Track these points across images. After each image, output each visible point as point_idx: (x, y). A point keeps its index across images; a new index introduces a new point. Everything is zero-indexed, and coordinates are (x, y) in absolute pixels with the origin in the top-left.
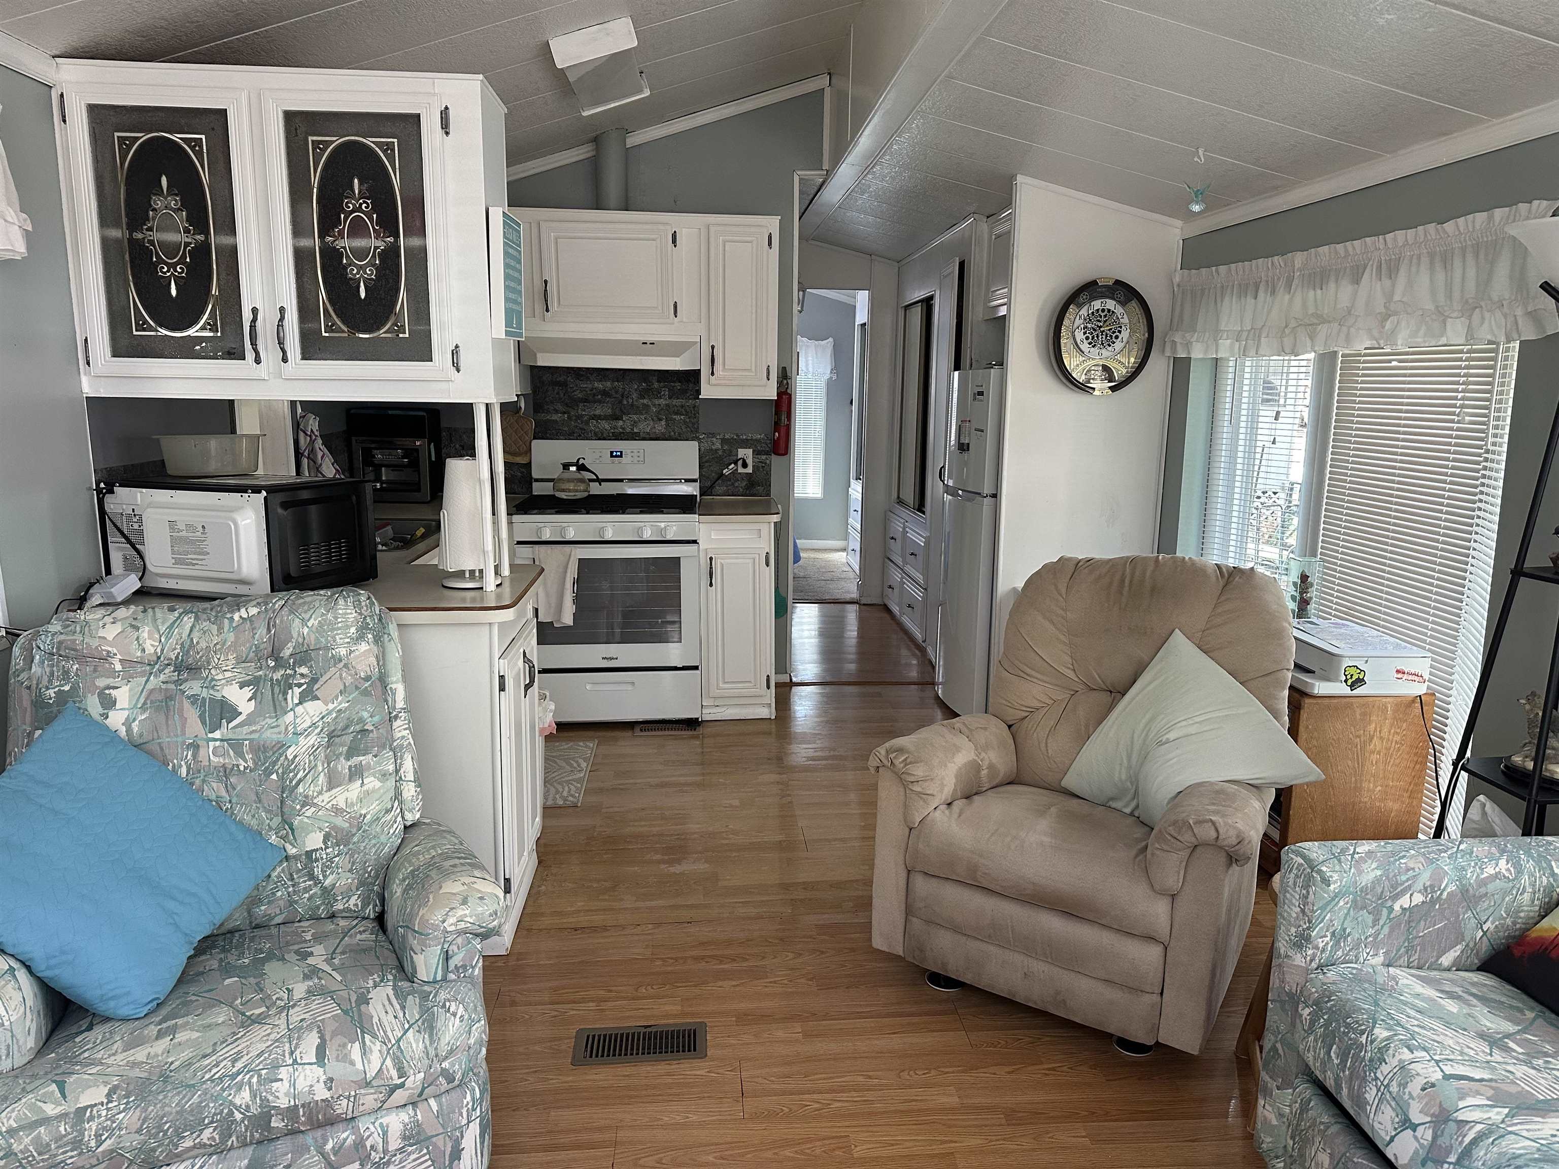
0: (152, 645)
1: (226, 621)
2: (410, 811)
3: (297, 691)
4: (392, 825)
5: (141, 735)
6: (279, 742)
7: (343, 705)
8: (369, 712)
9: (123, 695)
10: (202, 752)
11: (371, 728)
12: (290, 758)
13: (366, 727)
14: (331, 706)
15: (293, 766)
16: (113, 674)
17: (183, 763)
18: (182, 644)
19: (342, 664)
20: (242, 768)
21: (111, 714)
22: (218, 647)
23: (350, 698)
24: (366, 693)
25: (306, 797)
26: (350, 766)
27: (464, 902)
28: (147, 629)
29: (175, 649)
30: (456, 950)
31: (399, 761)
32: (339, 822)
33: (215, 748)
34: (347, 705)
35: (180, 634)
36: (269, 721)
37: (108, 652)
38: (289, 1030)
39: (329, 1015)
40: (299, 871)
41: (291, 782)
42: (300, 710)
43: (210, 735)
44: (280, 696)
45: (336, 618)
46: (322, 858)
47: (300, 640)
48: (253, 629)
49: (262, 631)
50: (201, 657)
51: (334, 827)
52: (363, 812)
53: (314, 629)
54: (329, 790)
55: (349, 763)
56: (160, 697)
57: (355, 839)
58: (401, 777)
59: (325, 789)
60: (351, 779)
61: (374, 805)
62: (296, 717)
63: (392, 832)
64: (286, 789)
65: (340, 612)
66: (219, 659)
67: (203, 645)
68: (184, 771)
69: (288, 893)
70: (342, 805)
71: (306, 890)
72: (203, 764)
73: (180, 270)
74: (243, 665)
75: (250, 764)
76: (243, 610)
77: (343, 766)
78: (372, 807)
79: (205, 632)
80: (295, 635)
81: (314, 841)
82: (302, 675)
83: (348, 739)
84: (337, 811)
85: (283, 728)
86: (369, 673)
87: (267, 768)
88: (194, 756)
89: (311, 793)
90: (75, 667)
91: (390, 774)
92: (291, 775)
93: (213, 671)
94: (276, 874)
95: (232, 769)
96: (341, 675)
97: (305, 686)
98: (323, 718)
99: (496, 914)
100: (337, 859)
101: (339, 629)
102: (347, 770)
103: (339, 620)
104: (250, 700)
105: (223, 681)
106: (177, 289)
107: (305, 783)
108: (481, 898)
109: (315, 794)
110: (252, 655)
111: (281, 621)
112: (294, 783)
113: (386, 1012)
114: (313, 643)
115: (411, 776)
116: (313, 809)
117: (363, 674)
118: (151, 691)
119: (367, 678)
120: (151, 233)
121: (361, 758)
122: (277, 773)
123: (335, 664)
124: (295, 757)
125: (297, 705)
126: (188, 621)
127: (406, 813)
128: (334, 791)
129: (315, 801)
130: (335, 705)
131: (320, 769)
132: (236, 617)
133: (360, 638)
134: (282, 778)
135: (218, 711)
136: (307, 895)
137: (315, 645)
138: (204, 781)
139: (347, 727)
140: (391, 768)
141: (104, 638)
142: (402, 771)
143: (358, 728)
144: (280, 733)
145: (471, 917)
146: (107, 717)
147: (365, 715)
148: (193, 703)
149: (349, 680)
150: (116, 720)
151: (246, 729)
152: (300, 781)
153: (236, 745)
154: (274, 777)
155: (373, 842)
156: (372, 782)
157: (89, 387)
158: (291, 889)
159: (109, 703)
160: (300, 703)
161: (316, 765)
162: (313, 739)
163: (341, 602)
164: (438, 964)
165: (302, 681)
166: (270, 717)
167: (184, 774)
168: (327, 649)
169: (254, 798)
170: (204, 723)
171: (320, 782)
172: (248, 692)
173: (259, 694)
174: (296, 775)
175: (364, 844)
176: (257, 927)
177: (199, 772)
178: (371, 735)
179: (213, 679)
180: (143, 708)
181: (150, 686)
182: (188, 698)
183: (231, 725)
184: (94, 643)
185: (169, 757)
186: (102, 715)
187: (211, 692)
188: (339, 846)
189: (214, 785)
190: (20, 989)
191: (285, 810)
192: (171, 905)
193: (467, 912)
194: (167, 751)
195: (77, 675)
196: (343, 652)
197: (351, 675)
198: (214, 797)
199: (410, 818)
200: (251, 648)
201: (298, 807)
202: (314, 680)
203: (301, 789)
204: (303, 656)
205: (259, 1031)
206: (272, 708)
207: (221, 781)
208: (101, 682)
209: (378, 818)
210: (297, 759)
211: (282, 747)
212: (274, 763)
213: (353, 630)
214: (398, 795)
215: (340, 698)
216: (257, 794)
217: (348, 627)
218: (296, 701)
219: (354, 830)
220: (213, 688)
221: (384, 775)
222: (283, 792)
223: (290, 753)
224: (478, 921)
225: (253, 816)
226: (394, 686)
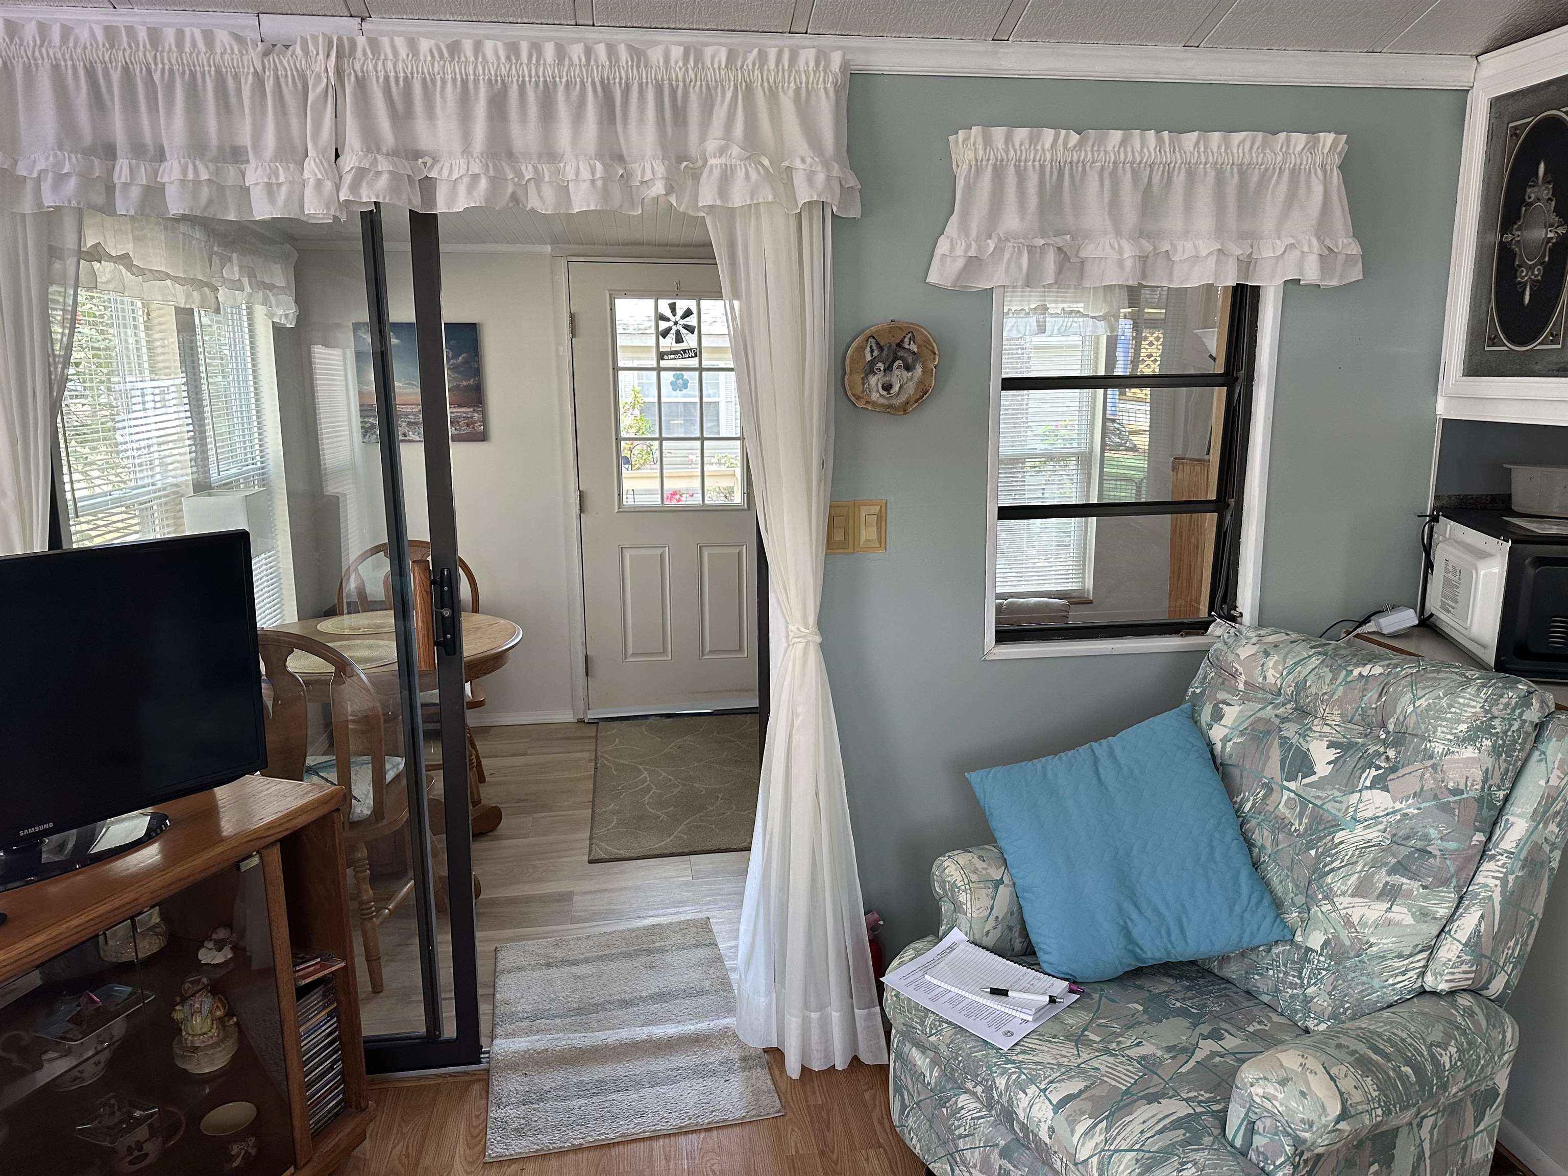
0: (1273, 676)
1: (1344, 672)
2: (1435, 974)
3: (1374, 772)
6: (1335, 820)
7: (1412, 810)
8: (1440, 832)
9: (1231, 714)
10: (1274, 796)
11: (1438, 853)
14: (1398, 806)
15: (1333, 851)
16: (1234, 691)
17: (1252, 798)
18: (1297, 683)
20: (1293, 829)
21: (1215, 726)
22: (1326, 697)
24: (1445, 808)
27: (1283, 1082)
28: (1276, 658)
30: (1261, 1131)
31: (1461, 910)
32: (1344, 934)
33: (1289, 798)
35: (1299, 673)
36: (1337, 793)
37: (1237, 670)
38: (1078, 1066)
41: (1324, 867)
42: (1367, 794)
43: (1285, 783)
45: (1450, 706)
46: (1314, 962)
48: (1364, 690)
49: (1373, 694)
51: (1337, 938)
52: (1372, 940)
53: (1419, 711)
54: (1353, 895)
55: (1388, 879)
56: (1261, 727)
57: (1348, 964)
58: (1450, 930)
59: (1350, 891)
60: (1380, 897)
62: (1360, 801)
63: (1391, 981)
64: (1318, 873)
65: (1461, 701)
66: (1324, 710)
67: (1314, 690)
69: (1278, 978)
70: (1355, 919)
71: (1293, 986)
72: (1268, 808)
73: (1536, 273)
74: (1350, 726)
75: (1302, 828)
76: (1369, 667)
77: (1382, 878)
78: (1384, 941)
79: (1319, 678)
80: (1398, 711)
81: (1316, 940)
82: (1388, 758)
83: (1404, 851)
85: (1344, 807)
86: (1462, 787)
87: (1311, 840)
88: (1265, 797)
93: (1315, 722)
95: (1286, 825)
96: (1423, 774)
98: (1387, 814)
100: (1324, 973)
101: (1445, 719)
102: (1381, 885)
103: (1453, 710)
104: (1329, 763)
105: (1317, 734)
106: (1531, 295)
107: (1335, 875)
109: (1339, 892)
110: (1357, 718)
111: (1395, 690)
112: (1327, 869)
114: (1412, 726)
115: (1463, 936)
116: (1329, 907)
117: (1451, 785)
118: (1260, 719)
119: (1456, 792)
120: (1519, 233)
121: (1405, 880)
122: (1317, 851)
124: (1341, 843)
126: (1315, 661)
129: (1335, 900)
131: (1359, 868)
132: (1356, 673)
133: (1470, 738)
135: (1298, 762)
136: (1290, 991)
138: (1259, 824)
139: (1408, 838)
140: (1443, 911)
141: (1239, 656)
142: (1456, 924)
143: (1420, 844)
144: (1339, 810)
146: (1211, 729)
147: (1433, 833)
148: (1281, 745)
150: (1217, 733)
151: (1313, 791)
152: (1332, 870)
153: (1304, 802)
154: (1313, 852)
157: (1444, 409)
159: (1218, 716)
161: (1356, 862)
162: (1373, 834)
167: (1246, 810)
169: (1289, 864)
170: (1282, 769)
172: (1332, 754)
174: (1332, 862)
175: (1353, 975)
177: (1260, 813)
178: (1431, 860)
179: (1310, 729)
182: (1281, 738)
183: (1305, 781)
185: (1244, 787)
187: (1301, 740)
188: (1331, 960)
189: (1266, 833)
191: (1309, 893)
194: (1245, 780)
198: (1259, 844)
201: (1320, 896)
202: (1393, 769)
203: (1329, 879)
206: (1345, 781)
207: (1273, 832)
209: (1384, 957)
210: (1342, 846)
211: (1335, 826)
212: (1320, 839)
214: (1431, 949)
218: (1368, 784)
219: (1352, 954)
220: (1305, 737)
221: (1426, 915)
222: (1314, 873)
223: (1339, 836)
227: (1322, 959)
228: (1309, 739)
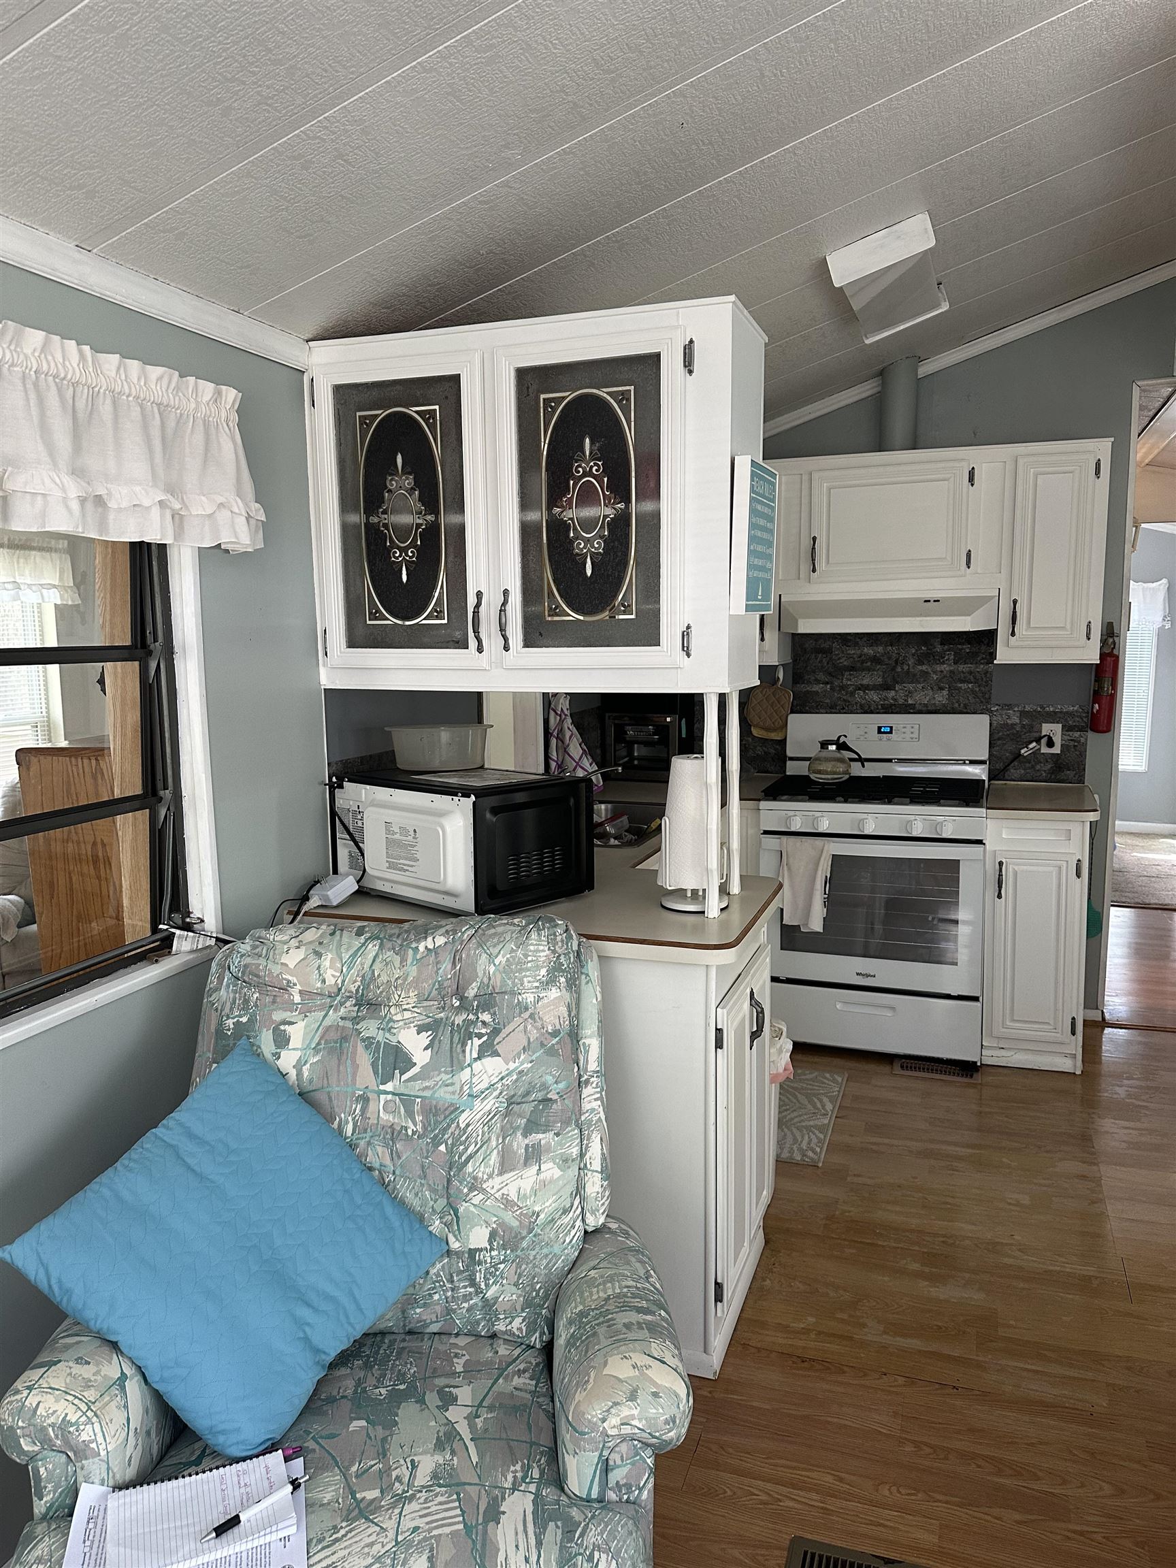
0: (333, 976)
1: (410, 951)
2: (593, 1213)
3: (477, 1042)
4: (569, 1231)
5: (311, 1081)
6: (452, 1104)
7: (525, 1065)
8: (554, 1076)
9: (297, 1033)
10: (372, 1106)
11: (555, 1097)
12: (462, 1126)
13: (549, 1096)
14: (512, 1066)
15: (464, 1138)
16: (291, 1006)
17: (350, 1118)
18: (363, 977)
19: (526, 1015)
20: (410, 1132)
21: (283, 1053)
22: (400, 981)
23: (534, 1058)
24: (551, 1052)
25: (475, 1178)
26: (527, 1145)
27: (633, 1397)
28: (330, 956)
29: (355, 981)
30: (619, 1462)
31: (585, 1142)
32: (510, 1219)
33: (386, 1102)
34: (530, 1065)
35: (362, 964)
36: (444, 1077)
37: (289, 981)
38: (397, 1543)
39: (447, 1530)
40: (460, 1272)
41: (460, 1157)
42: (477, 1066)
43: (382, 1087)
44: (459, 1046)
45: (526, 956)
46: (486, 1261)
47: (486, 980)
48: (437, 963)
49: (446, 966)
50: (381, 993)
51: (502, 1224)
52: (537, 1209)
53: (501, 968)
54: (501, 1173)
55: (527, 1141)
56: (333, 1035)
57: (524, 1244)
58: (586, 1165)
59: (496, 1171)
60: (526, 1163)
61: (550, 1201)
62: (473, 1075)
63: (568, 1240)
64: (455, 1166)
65: (532, 948)
66: (400, 996)
67: (384, 978)
68: (349, 1129)
69: (447, 1298)
70: (513, 1196)
71: (467, 1298)
72: (371, 1122)
73: (410, 554)
74: (426, 1004)
75: (419, 1127)
76: (430, 939)
77: (519, 1143)
78: (547, 1204)
79: (387, 964)
80: (480, 974)
81: (478, 1237)
82: (484, 1023)
83: (527, 1108)
84: (508, 1203)
85: (457, 1087)
86: (558, 1027)
87: (436, 1136)
88: (363, 1110)
89: (480, 1175)
90: (255, 996)
91: (573, 1160)
92: (462, 1147)
93: (393, 1010)
94: (435, 1271)
95: (400, 1132)
96: (525, 1027)
97: (485, 1038)
98: (502, 1079)
99: (674, 1422)
100: (502, 1266)
101: (528, 970)
102: (523, 1151)
103: (530, 959)
104: (426, 1048)
105: (401, 1023)
106: (407, 575)
107: (475, 1161)
108: (655, 1395)
109: (485, 1177)
110: (434, 992)
111: (468, 955)
112: (463, 1158)
113: (517, 1546)
114: (498, 984)
115: (597, 1165)
116: (481, 1196)
117: (550, 1029)
118: (328, 1029)
119: (555, 1033)
120: (386, 516)
121: (541, 1136)
122: (447, 1144)
123: (521, 1013)
124: (468, 1125)
125: (476, 1060)
126: (373, 948)
127: (588, 1214)
128: (506, 1176)
129: (484, 1186)
130: (517, 1064)
131: (494, 1143)
132: (421, 948)
133: (551, 981)
134: (450, 1151)
135: (392, 1059)
136: (466, 1305)
137: (501, 987)
138: (369, 1143)
139: (528, 1093)
140: (575, 1151)
141: (286, 965)
142: (587, 1157)
143: (540, 1096)
144: (453, 1093)
145: (640, 1420)
146: (279, 1058)
147: (550, 1079)
148: (367, 1048)
149: (534, 1034)
150: (287, 1061)
151: (418, 1084)
152: (470, 1157)
153: (406, 1100)
154: (442, 1148)
155: (545, 1251)
156: (550, 1170)
157: (328, 679)
158: (449, 1294)
159: (282, 1040)
160: (479, 1058)
161: (489, 1139)
162: (490, 1104)
163: (534, 935)
164: (594, 1477)
165: (483, 1031)
166: (446, 1072)
167: (349, 1133)
168: (513, 993)
169: (419, 1172)
170: (376, 1073)
171: (492, 1162)
172: (425, 1039)
173: (437, 1042)
174: (466, 1149)
175: (534, 1253)
176: (410, 1333)
177: (365, 1131)
178: (554, 1106)
179: (391, 1020)
180: (316, 1050)
181: (327, 1022)
182: (363, 1040)
183: (405, 1077)
184: (276, 970)
185: (336, 1110)
186: (274, 1055)
187: (387, 1035)
188: (506, 1250)
189: (380, 1149)
190: (126, 1407)
191: (452, 1192)
192: (304, 1312)
193: (636, 1412)
194: (335, 1102)
195: (256, 1006)
196: (530, 998)
197: (536, 1028)
198: (377, 1165)
199: (594, 1221)
200: (434, 985)
201: (465, 1190)
202: (496, 1032)
203: (469, 1168)
204: (487, 1001)
205: (365, 1533)
206: (448, 1061)
207: (387, 1146)
208: (278, 1016)
209: (553, 1219)
210: (470, 1128)
211: (455, 1110)
212: (445, 1130)
213: (543, 972)
214: (579, 1190)
215: (522, 1057)
216: (423, 1167)
217: (538, 968)
218: (475, 1055)
219: (524, 1233)
220: (389, 1030)
221: (566, 1161)
222: (451, 1169)
223: (463, 1119)
224: (649, 1427)
225: (416, 1195)
226: (587, 1041)
227: (494, 1253)
228: (395, 1031)
